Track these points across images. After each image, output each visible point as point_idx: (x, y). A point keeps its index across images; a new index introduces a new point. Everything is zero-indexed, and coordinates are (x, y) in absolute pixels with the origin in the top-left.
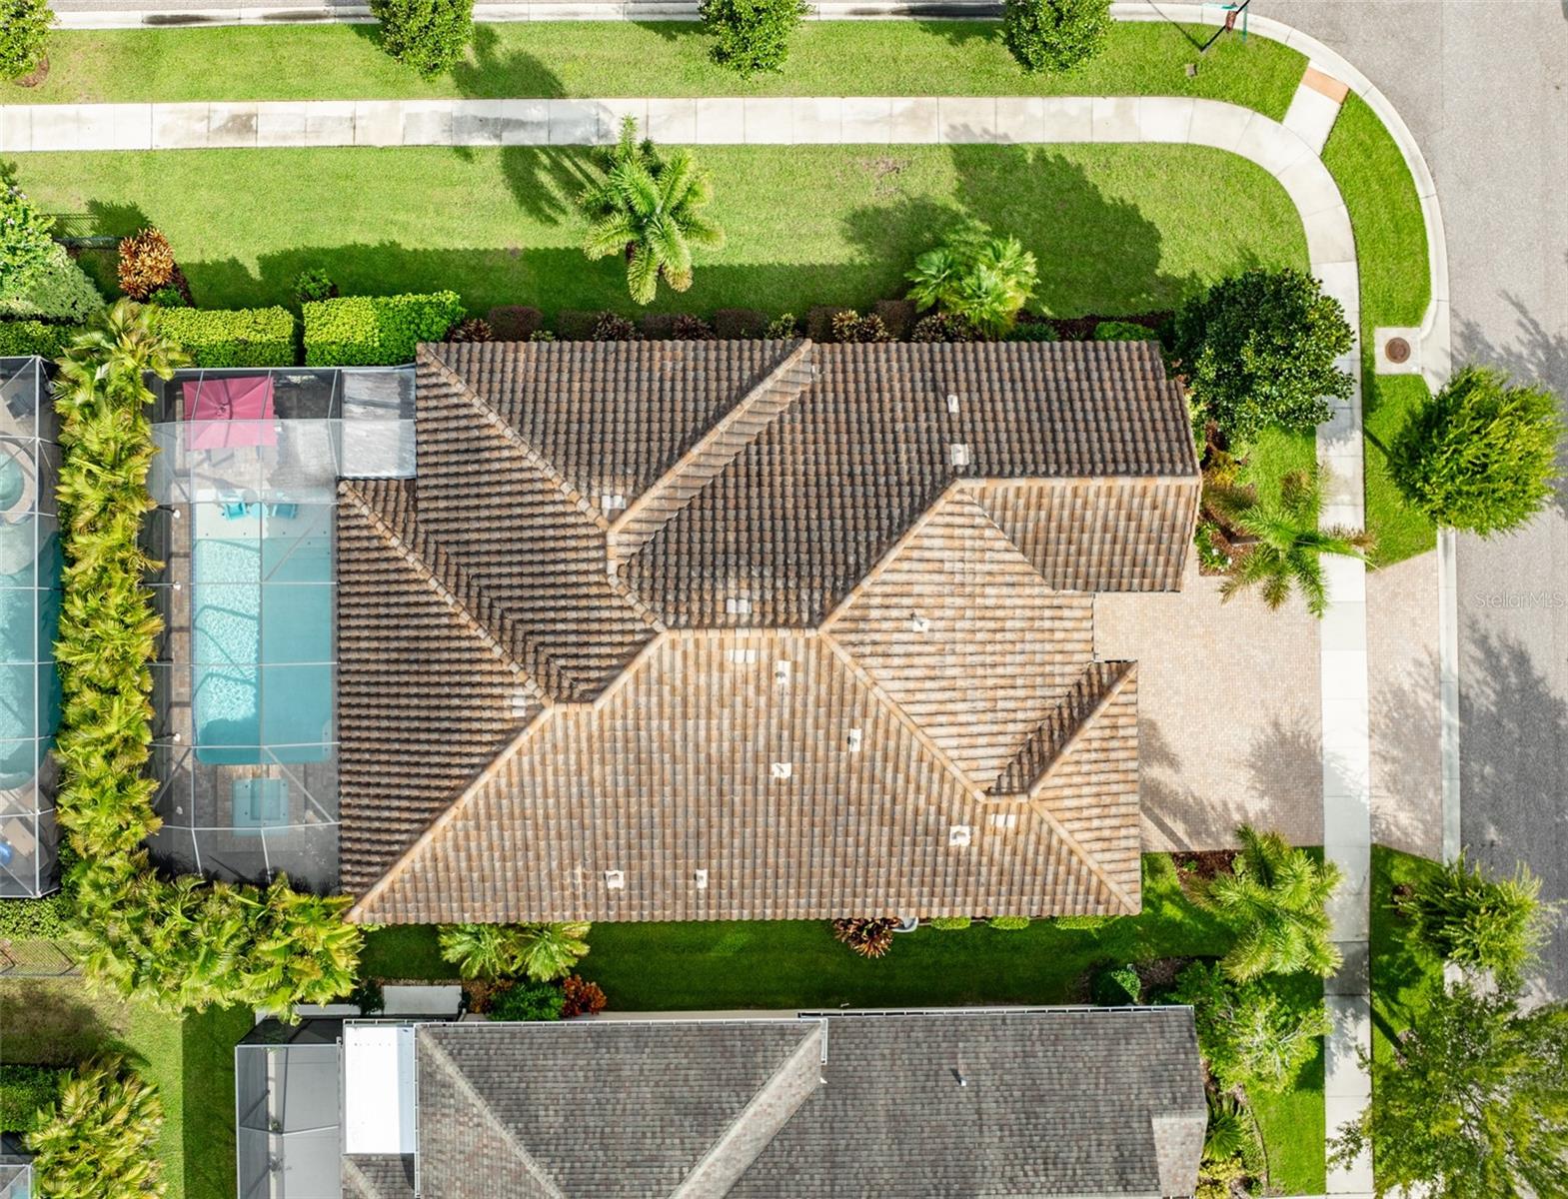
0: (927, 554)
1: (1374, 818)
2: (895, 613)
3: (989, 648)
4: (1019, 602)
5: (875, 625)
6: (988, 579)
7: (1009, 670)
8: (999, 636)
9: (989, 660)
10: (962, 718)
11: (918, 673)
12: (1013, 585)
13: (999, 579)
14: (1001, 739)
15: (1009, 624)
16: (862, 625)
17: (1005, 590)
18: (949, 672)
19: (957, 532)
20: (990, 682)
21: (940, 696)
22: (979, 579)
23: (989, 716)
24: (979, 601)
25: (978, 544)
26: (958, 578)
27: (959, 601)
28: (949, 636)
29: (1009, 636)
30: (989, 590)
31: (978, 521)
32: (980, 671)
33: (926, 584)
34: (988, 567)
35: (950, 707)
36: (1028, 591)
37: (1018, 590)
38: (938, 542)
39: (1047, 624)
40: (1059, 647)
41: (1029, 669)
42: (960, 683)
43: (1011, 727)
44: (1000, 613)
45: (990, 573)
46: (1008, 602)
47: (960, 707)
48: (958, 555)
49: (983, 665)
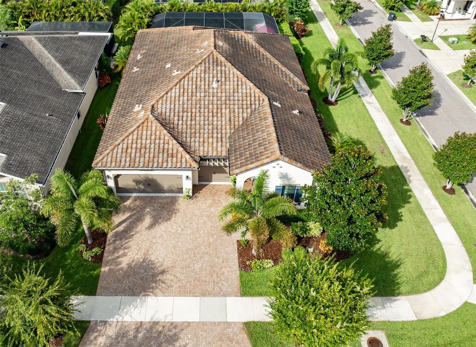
0: (240, 87)
1: (105, 322)
2: (219, 75)
3: (206, 110)
4: (224, 123)
5: (215, 68)
6: (232, 110)
7: (198, 118)
8: (211, 114)
9: (202, 110)
10: (181, 98)
11: (198, 83)
12: (230, 121)
13: (232, 114)
14: (172, 114)
15: (215, 118)
16: (215, 64)
17: (228, 116)
18: (198, 94)
19: (249, 98)
20: (194, 110)
21: (190, 91)
22: (232, 106)
23: (181, 110)
24: (224, 106)
25: (245, 106)
26: (232, 98)
27: (223, 98)
28: (211, 94)
29: (211, 119)
30: (228, 110)
31: (253, 106)
32: (198, 106)
33: (229, 86)
34: (236, 110)
35: (186, 94)
36: (228, 127)
37: (228, 123)
38: (244, 91)
39: (215, 135)
40: (206, 140)
41: (198, 127)
42: (194, 98)
43: (176, 118)
44: (219, 115)
45: (234, 111)
46: (223, 119)
47: (186, 98)
48: (240, 98)
49: (200, 108)
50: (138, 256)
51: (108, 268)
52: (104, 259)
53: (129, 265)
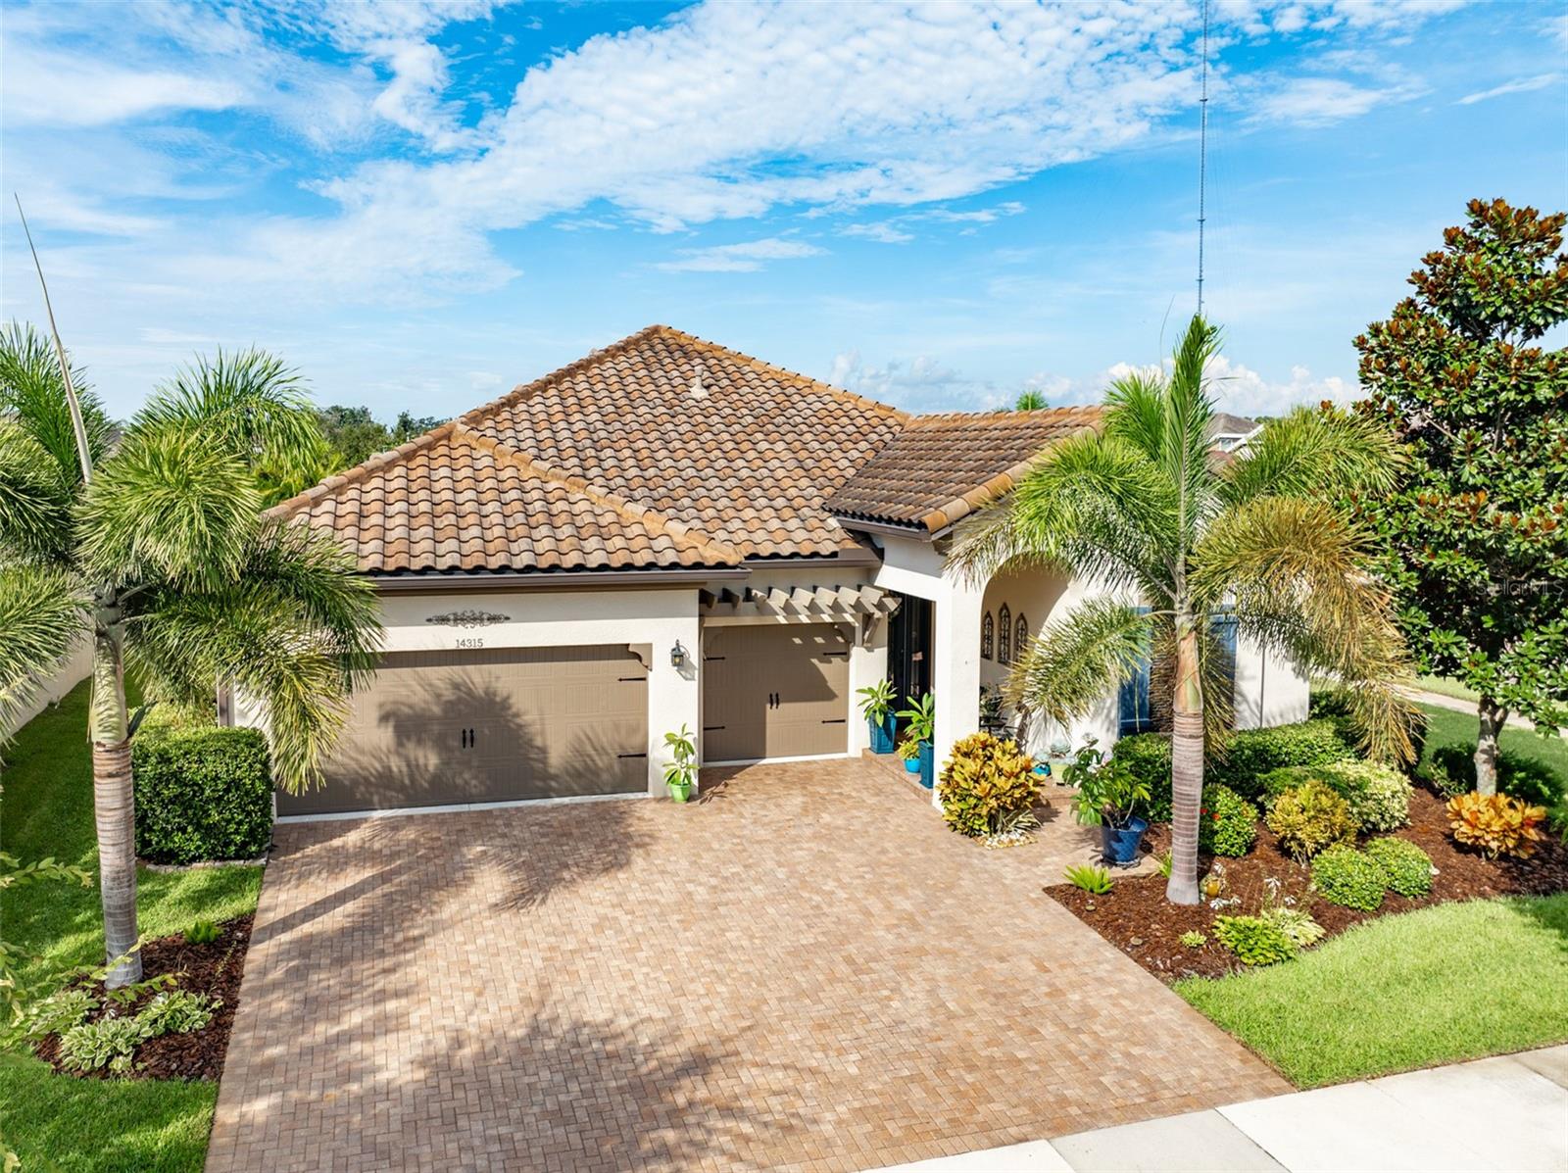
4: (782, 474)
36: (804, 482)
50: (486, 1018)
51: (274, 1099)
52: (231, 1056)
53: (439, 1066)
